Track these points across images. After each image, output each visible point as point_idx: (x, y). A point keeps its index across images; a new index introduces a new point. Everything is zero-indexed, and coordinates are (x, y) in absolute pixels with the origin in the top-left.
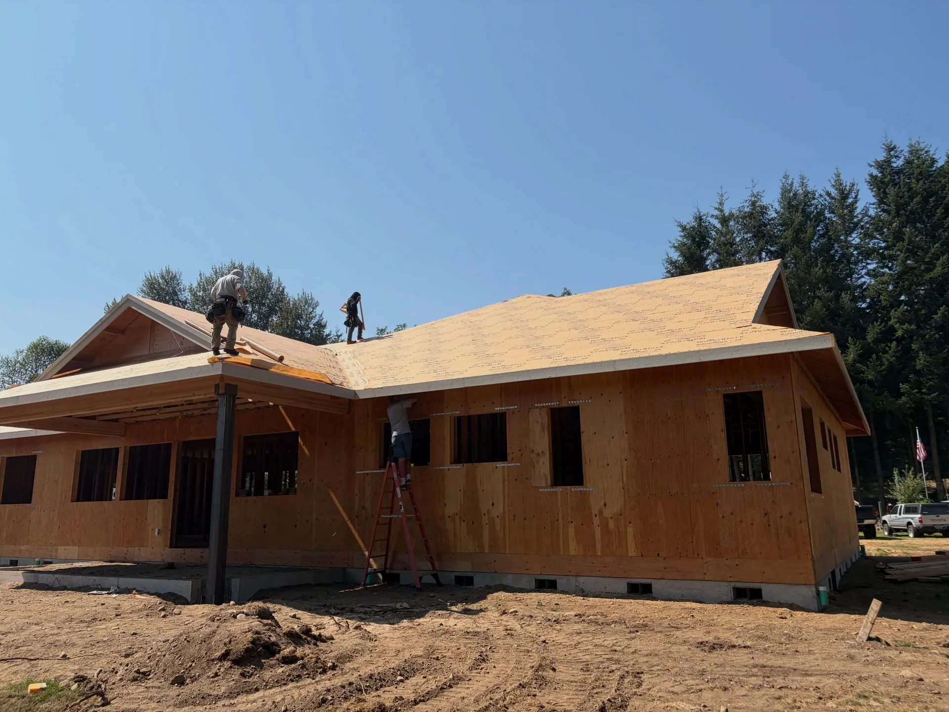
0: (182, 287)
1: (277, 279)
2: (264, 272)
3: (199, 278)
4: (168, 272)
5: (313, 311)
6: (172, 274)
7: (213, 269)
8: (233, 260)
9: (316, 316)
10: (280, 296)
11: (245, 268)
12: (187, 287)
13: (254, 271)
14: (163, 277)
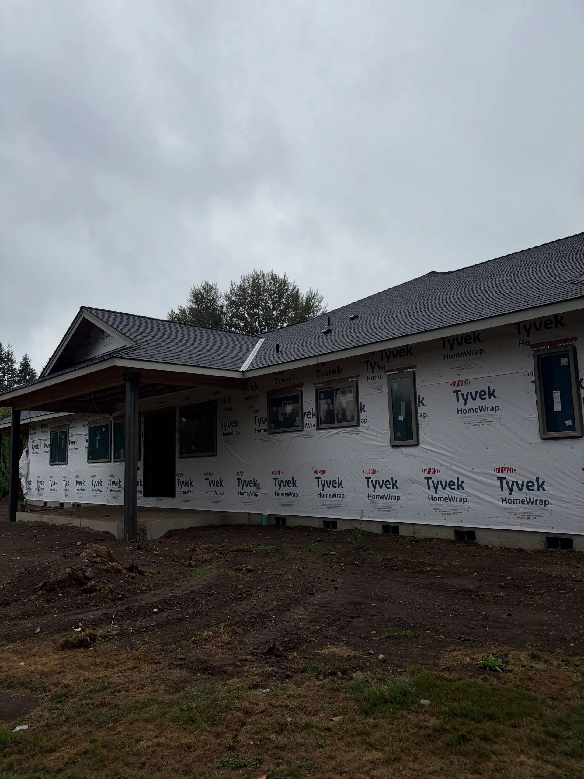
0: (219, 295)
1: (293, 282)
2: (281, 276)
3: (231, 287)
4: (207, 284)
5: (318, 305)
6: (210, 286)
7: (241, 278)
8: (256, 270)
9: (321, 308)
10: (296, 296)
11: (265, 275)
12: (223, 295)
13: (274, 277)
14: (204, 288)
